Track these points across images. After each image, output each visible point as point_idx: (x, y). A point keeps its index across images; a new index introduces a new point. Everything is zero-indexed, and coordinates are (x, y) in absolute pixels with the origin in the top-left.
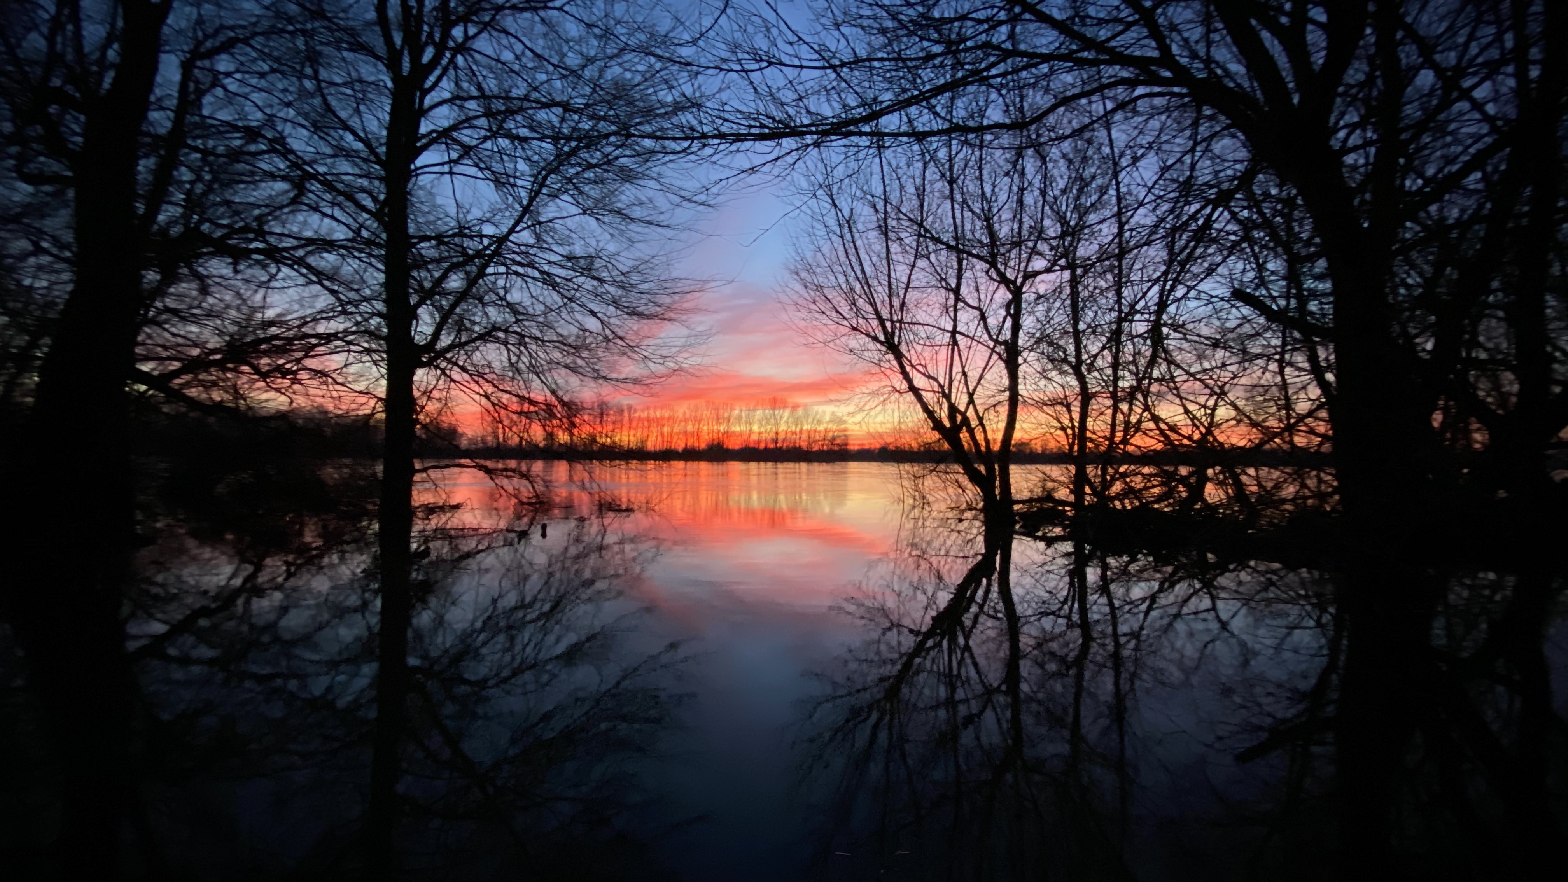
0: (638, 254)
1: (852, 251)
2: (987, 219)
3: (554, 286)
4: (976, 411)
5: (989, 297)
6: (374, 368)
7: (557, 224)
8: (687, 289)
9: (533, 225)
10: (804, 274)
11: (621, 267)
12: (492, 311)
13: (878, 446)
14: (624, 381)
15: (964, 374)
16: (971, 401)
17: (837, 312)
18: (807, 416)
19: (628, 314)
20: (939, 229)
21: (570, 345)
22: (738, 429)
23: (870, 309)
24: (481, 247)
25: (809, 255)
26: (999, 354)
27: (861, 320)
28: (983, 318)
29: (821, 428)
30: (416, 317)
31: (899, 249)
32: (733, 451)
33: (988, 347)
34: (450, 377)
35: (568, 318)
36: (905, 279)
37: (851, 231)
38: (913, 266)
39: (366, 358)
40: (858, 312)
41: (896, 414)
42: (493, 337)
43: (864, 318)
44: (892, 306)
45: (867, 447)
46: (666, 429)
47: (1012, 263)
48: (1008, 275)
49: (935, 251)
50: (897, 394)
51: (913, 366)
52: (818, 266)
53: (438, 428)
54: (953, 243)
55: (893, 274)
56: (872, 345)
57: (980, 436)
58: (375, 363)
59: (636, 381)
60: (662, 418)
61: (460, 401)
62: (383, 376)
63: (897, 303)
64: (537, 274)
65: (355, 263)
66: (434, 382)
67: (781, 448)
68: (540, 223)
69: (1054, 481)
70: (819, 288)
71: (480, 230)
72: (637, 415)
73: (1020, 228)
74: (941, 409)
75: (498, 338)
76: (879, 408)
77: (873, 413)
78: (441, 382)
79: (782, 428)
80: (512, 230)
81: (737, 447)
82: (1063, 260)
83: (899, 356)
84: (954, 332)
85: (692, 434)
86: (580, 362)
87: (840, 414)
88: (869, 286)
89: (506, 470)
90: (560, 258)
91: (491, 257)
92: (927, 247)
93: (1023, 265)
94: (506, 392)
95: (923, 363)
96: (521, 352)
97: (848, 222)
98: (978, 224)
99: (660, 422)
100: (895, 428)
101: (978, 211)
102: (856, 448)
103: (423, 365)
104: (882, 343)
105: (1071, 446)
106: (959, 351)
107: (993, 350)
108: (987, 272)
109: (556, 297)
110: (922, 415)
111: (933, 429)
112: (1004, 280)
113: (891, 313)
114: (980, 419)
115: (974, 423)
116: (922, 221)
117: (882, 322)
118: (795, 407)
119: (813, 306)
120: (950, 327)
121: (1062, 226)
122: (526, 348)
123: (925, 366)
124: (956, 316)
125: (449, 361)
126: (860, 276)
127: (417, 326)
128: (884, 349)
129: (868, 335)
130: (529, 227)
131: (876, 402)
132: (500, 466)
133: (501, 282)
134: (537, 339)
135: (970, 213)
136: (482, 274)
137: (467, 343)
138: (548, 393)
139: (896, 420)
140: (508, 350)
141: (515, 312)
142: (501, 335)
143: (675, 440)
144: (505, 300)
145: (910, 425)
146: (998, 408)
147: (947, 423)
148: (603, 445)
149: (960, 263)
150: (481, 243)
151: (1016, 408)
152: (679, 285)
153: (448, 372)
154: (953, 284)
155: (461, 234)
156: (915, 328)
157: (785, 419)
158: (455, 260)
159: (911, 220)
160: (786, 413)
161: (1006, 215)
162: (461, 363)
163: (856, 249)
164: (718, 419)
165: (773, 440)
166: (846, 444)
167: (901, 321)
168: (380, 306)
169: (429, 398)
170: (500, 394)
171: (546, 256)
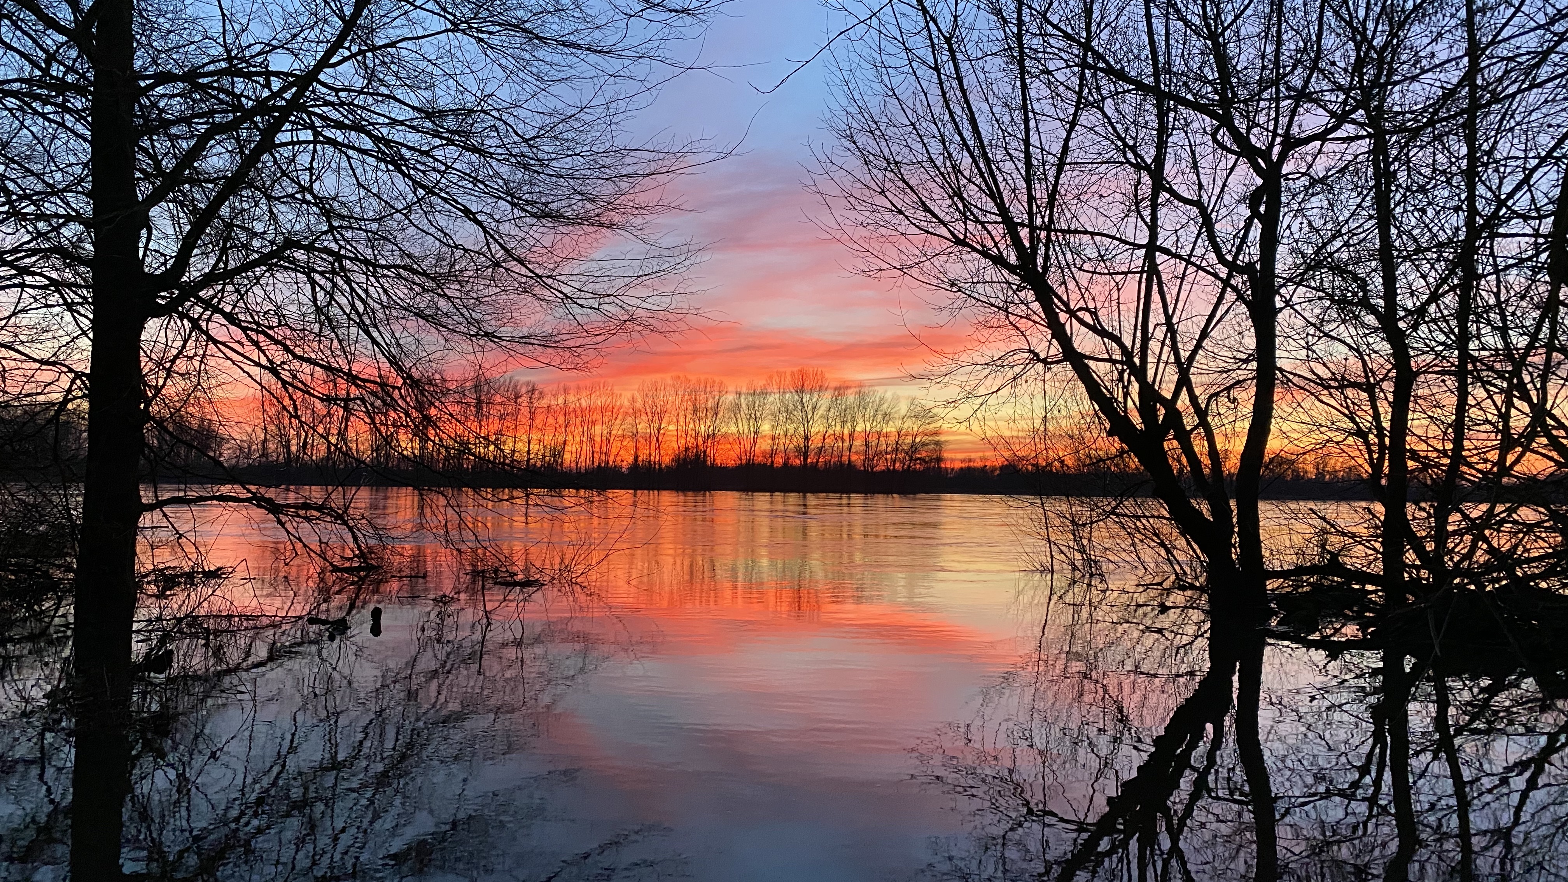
0: (552, 103)
1: (954, 94)
2: (1213, 36)
3: (398, 163)
4: (1193, 399)
5: (1220, 183)
6: (68, 316)
7: (406, 51)
8: (641, 169)
9: (361, 52)
10: (862, 139)
11: (520, 128)
12: (286, 214)
13: (999, 462)
14: (525, 340)
15: (1171, 330)
16: (1184, 382)
17: (927, 210)
18: (863, 405)
19: (533, 215)
20: (1121, 54)
21: (425, 274)
22: (733, 429)
23: (990, 205)
24: (266, 93)
25: (874, 104)
26: (1235, 289)
27: (971, 226)
28: (1208, 223)
29: (891, 428)
30: (147, 223)
31: (1045, 92)
32: (724, 470)
33: (1216, 276)
34: (206, 333)
35: (424, 224)
36: (1057, 149)
37: (954, 59)
38: (1073, 124)
39: (55, 298)
40: (966, 213)
41: (1039, 402)
42: (287, 259)
43: (977, 221)
44: (1031, 198)
45: (978, 464)
46: (597, 430)
47: (1262, 119)
48: (1253, 140)
49: (1113, 95)
50: (1040, 367)
51: (1072, 314)
52: (891, 123)
53: (181, 426)
54: (1149, 81)
55: (1034, 139)
56: (991, 272)
57: (1200, 446)
58: (70, 307)
59: (548, 342)
60: (591, 409)
61: (223, 377)
62: (84, 333)
63: (1041, 193)
64: (367, 143)
65: (37, 126)
66: (179, 343)
67: (815, 466)
68: (373, 49)
69: (1344, 534)
70: (893, 165)
71: (265, 64)
72: (544, 402)
73: (1277, 52)
74: (1126, 394)
75: (294, 261)
76: (1005, 392)
77: (992, 400)
78: (191, 344)
79: (817, 428)
80: (324, 63)
81: (731, 463)
82: (1361, 112)
83: (1045, 295)
84: (1152, 247)
85: (648, 439)
86: (442, 303)
87: (929, 404)
88: (988, 162)
89: (306, 506)
90: (412, 114)
91: (286, 113)
92: (1098, 88)
93: (1283, 121)
94: (309, 361)
95: (1091, 306)
96: (335, 285)
97: (948, 40)
98: (1197, 44)
99: (587, 416)
100: (1035, 431)
101: (1196, 20)
102: (958, 465)
103: (158, 312)
104: (1012, 269)
105: (1377, 467)
106: (1160, 283)
107: (1226, 283)
108: (1214, 136)
109: (400, 182)
110: (1087, 405)
111: (1110, 433)
112: (1247, 151)
113: (1030, 213)
114: (1202, 414)
115: (1190, 421)
116: (1089, 38)
117: (1011, 227)
118: (840, 389)
119: (880, 200)
120: (1143, 238)
121: (1358, 49)
122: (348, 282)
123: (1094, 313)
124: (1154, 218)
125: (207, 304)
126: (971, 143)
127: (149, 239)
128: (1015, 279)
129: (985, 254)
130: (353, 56)
131: (998, 383)
132: (292, 498)
133: (304, 159)
134: (366, 262)
135: (1180, 24)
136: (268, 144)
137: (238, 271)
138: (385, 365)
139: (1039, 413)
140: (313, 283)
141: (328, 214)
142: (300, 255)
143: (614, 451)
144: (311, 191)
145: (1065, 423)
146: (1234, 393)
147: (1136, 420)
148: (481, 458)
149: (1162, 115)
150: (268, 85)
151: (1271, 393)
152: (627, 160)
153: (203, 325)
154: (1149, 154)
155: (232, 72)
156: (1074, 240)
157: (821, 411)
158: (218, 118)
159: (1067, 36)
160: (825, 400)
161: (1250, 27)
162: (228, 309)
163: (963, 91)
164: (695, 411)
165: (798, 449)
166: (939, 460)
167: (1048, 227)
168: (82, 204)
169: (169, 372)
170: (297, 364)
171: (383, 108)
